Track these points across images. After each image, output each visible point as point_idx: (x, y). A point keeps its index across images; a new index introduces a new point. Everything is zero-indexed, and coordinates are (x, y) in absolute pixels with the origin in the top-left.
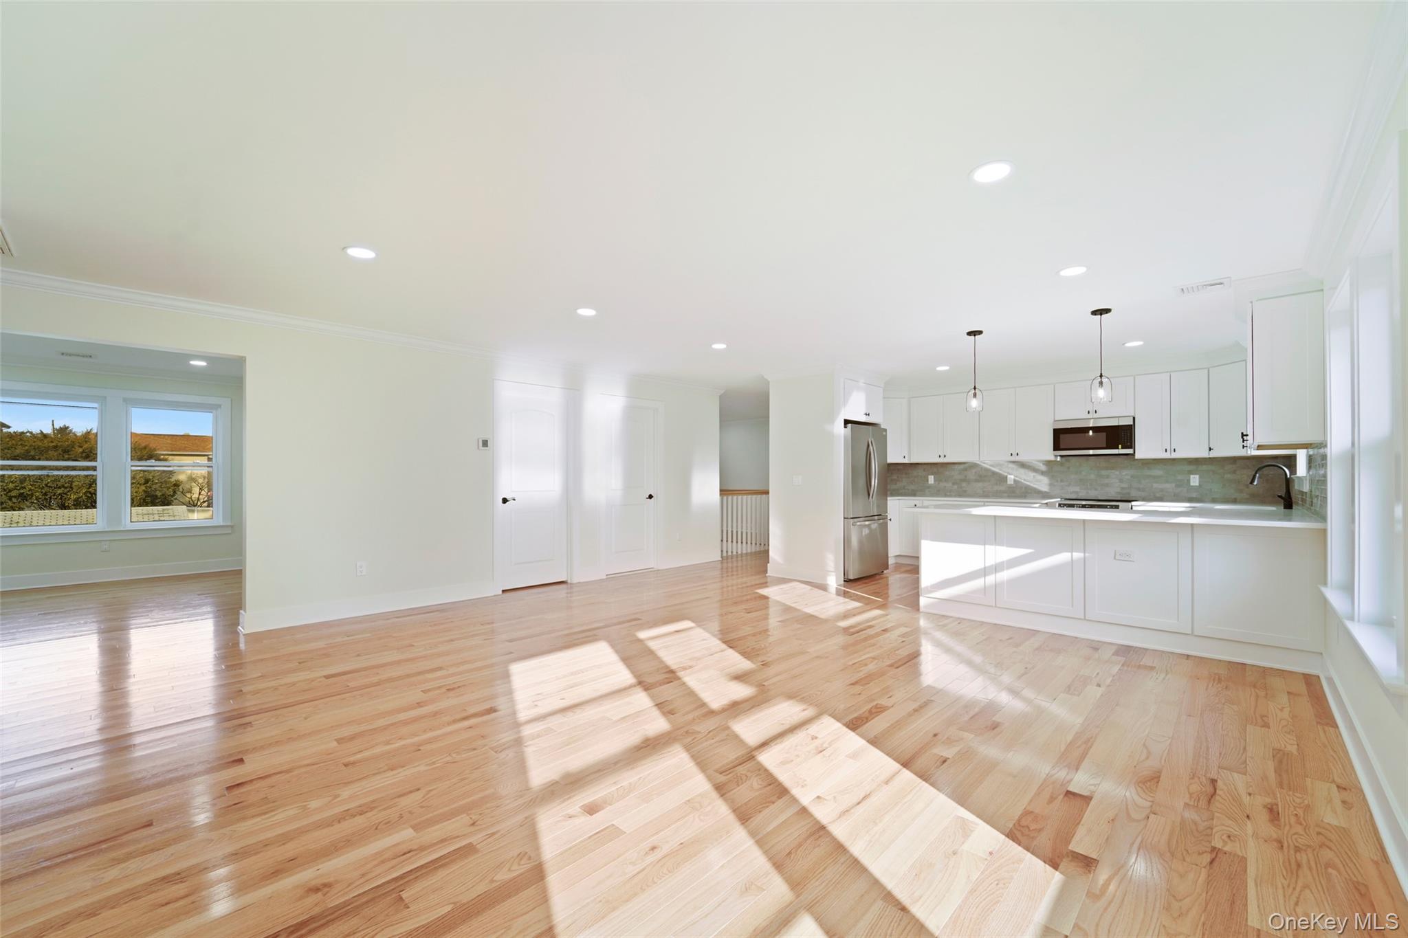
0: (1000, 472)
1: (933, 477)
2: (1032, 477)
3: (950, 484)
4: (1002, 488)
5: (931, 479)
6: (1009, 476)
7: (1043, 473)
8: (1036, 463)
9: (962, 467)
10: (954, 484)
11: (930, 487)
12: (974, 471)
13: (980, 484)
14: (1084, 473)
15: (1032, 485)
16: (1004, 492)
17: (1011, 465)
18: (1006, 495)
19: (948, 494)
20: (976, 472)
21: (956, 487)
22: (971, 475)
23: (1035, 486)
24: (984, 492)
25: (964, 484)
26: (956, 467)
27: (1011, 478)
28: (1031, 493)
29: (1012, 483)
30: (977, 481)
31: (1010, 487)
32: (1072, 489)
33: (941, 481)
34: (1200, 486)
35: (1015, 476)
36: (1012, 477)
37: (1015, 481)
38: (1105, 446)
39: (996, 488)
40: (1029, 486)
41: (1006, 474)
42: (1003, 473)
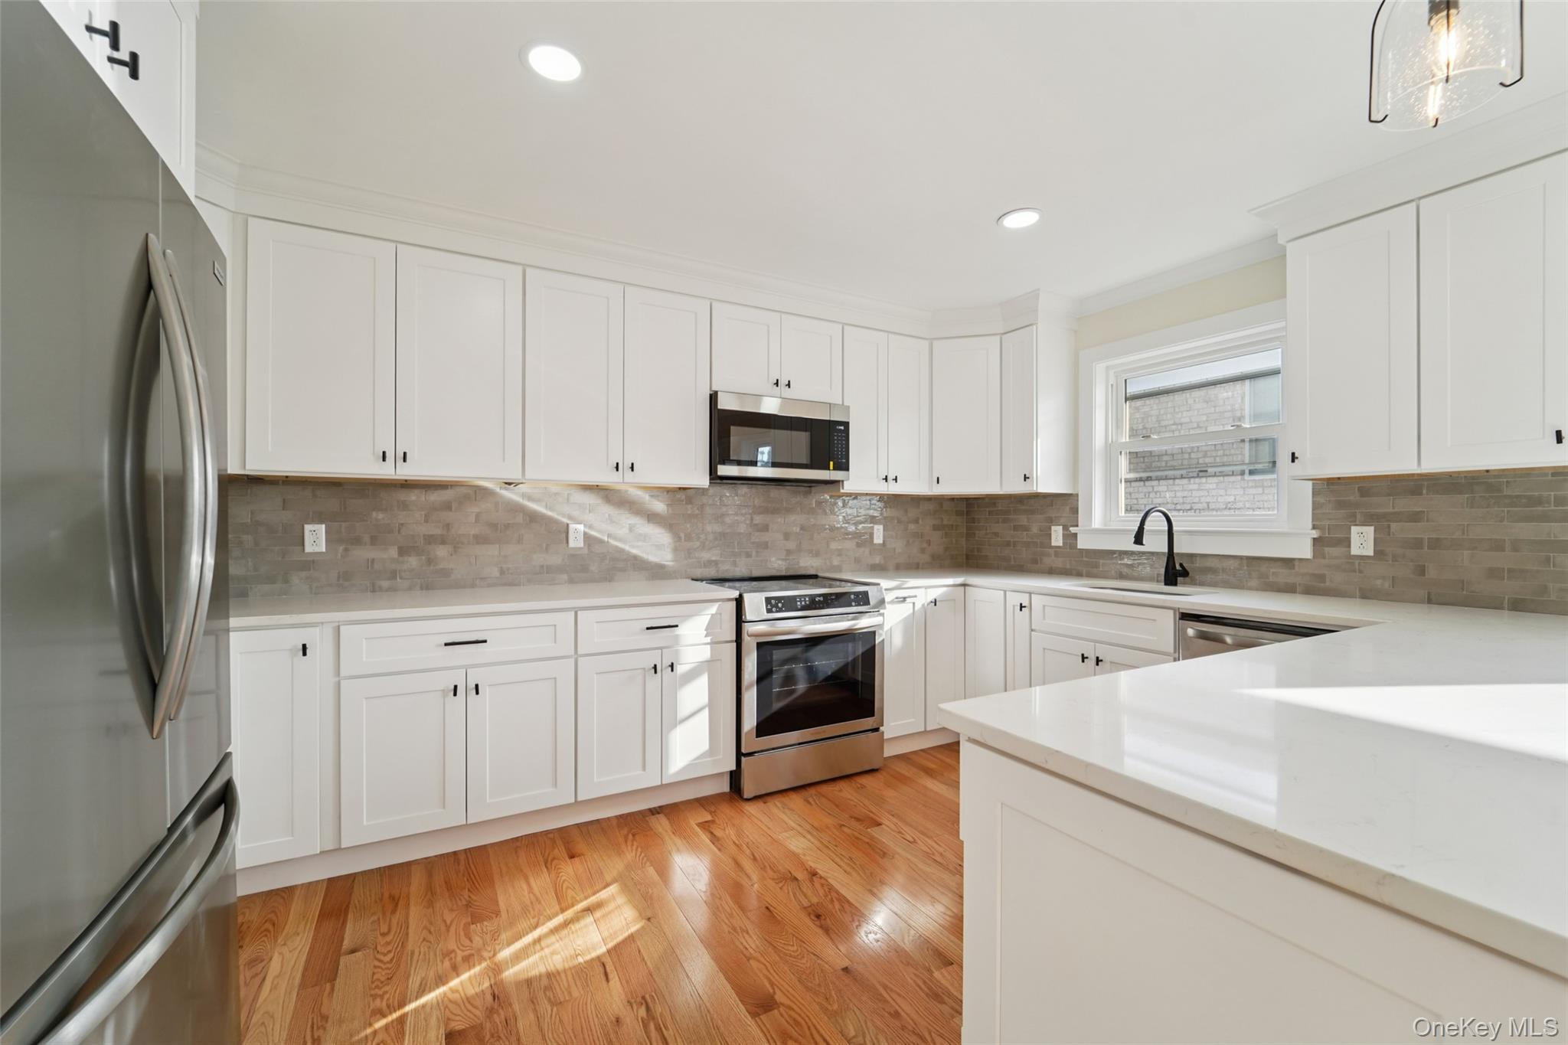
0: (550, 513)
1: (322, 528)
2: (626, 530)
3: (393, 552)
4: (554, 559)
5: (316, 538)
6: (572, 526)
7: (652, 517)
8: (640, 493)
9: (435, 497)
10: (403, 551)
11: (310, 564)
12: (473, 510)
13: (491, 551)
14: (728, 520)
15: (627, 548)
16: (560, 569)
17: (588, 499)
18: (565, 577)
19: (385, 584)
20: (478, 516)
21: (413, 561)
22: (466, 522)
23: (635, 551)
24: (502, 572)
25: (441, 551)
26: (413, 496)
27: (577, 530)
28: (623, 570)
29: (581, 544)
30: (481, 540)
31: (574, 556)
32: (706, 556)
33: (357, 541)
34: (884, 544)
35: (585, 526)
36: (581, 527)
37: (587, 537)
38: (805, 460)
39: (539, 559)
40: (622, 551)
41: (565, 520)
42: (560, 518)
